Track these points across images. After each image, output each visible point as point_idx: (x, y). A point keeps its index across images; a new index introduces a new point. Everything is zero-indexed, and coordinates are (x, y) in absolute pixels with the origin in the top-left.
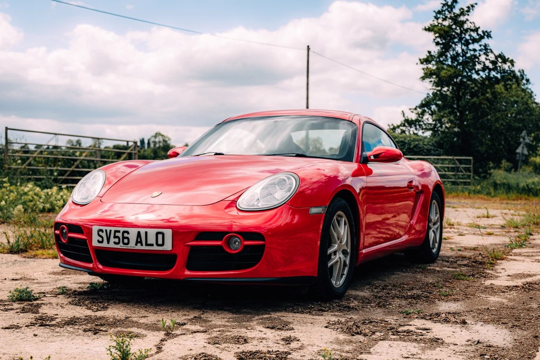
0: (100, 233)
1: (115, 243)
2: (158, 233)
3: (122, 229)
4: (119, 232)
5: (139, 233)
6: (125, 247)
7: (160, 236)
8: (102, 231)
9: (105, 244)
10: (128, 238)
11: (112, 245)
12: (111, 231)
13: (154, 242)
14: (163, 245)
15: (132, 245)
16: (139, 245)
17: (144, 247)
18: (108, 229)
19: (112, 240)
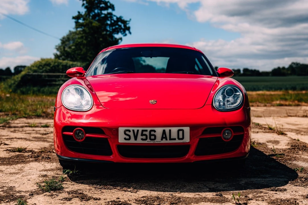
0: (127, 133)
1: (142, 139)
2: (179, 131)
3: (149, 129)
4: (146, 131)
5: (164, 131)
6: (152, 142)
7: (181, 132)
8: (129, 131)
9: (132, 141)
10: (155, 136)
11: (139, 141)
12: (138, 131)
13: (176, 137)
14: (183, 138)
15: (158, 140)
16: (164, 140)
17: (169, 141)
18: (136, 129)
19: (140, 137)
